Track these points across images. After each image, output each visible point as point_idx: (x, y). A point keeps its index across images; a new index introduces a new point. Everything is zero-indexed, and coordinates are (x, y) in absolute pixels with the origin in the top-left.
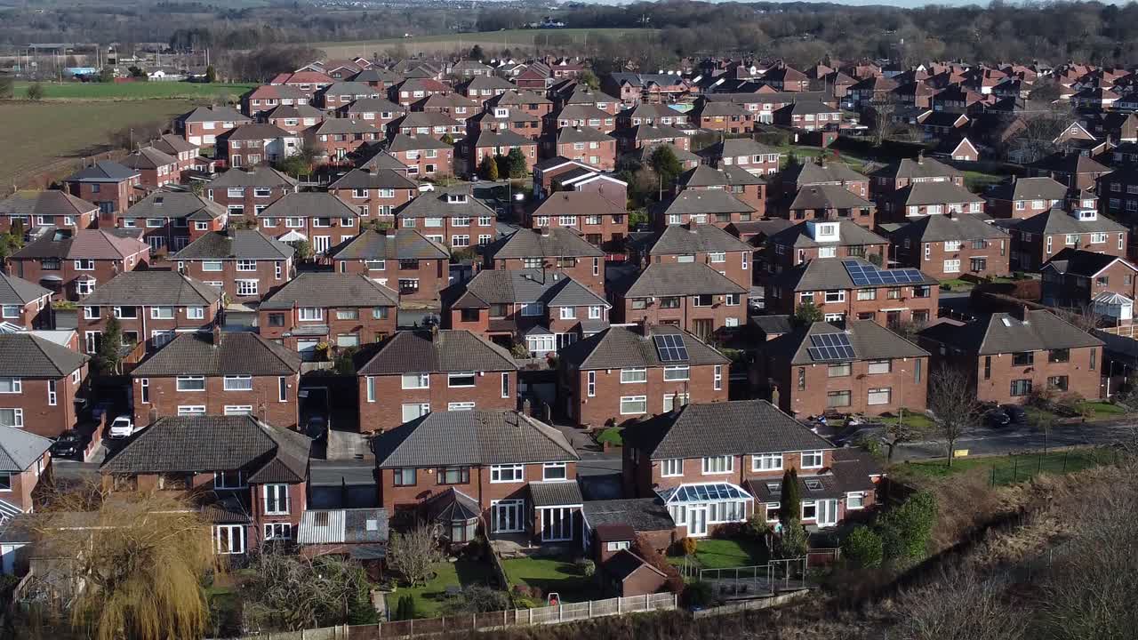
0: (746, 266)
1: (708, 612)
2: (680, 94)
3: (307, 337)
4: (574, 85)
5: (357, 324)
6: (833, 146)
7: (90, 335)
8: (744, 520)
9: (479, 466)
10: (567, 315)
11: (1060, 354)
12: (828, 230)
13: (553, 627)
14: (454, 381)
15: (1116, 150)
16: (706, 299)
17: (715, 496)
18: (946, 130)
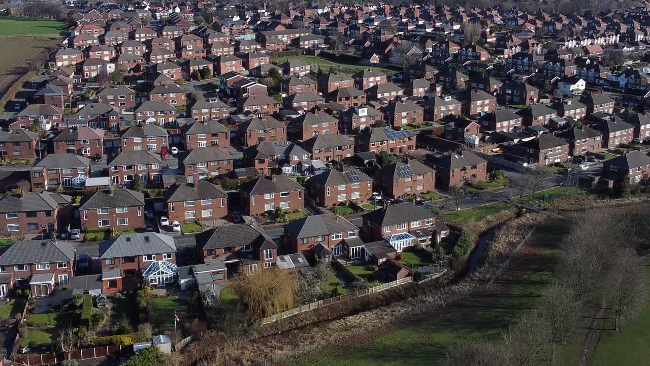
0: (336, 127)
1: (423, 281)
2: (244, 29)
3: (203, 174)
4: (206, 29)
5: (219, 166)
6: (319, 55)
7: (114, 177)
8: (413, 245)
9: (328, 235)
10: (296, 158)
11: (474, 167)
12: (363, 111)
13: (380, 292)
14: (282, 195)
15: (432, 58)
16: (340, 148)
17: (404, 238)
18: (361, 47)
